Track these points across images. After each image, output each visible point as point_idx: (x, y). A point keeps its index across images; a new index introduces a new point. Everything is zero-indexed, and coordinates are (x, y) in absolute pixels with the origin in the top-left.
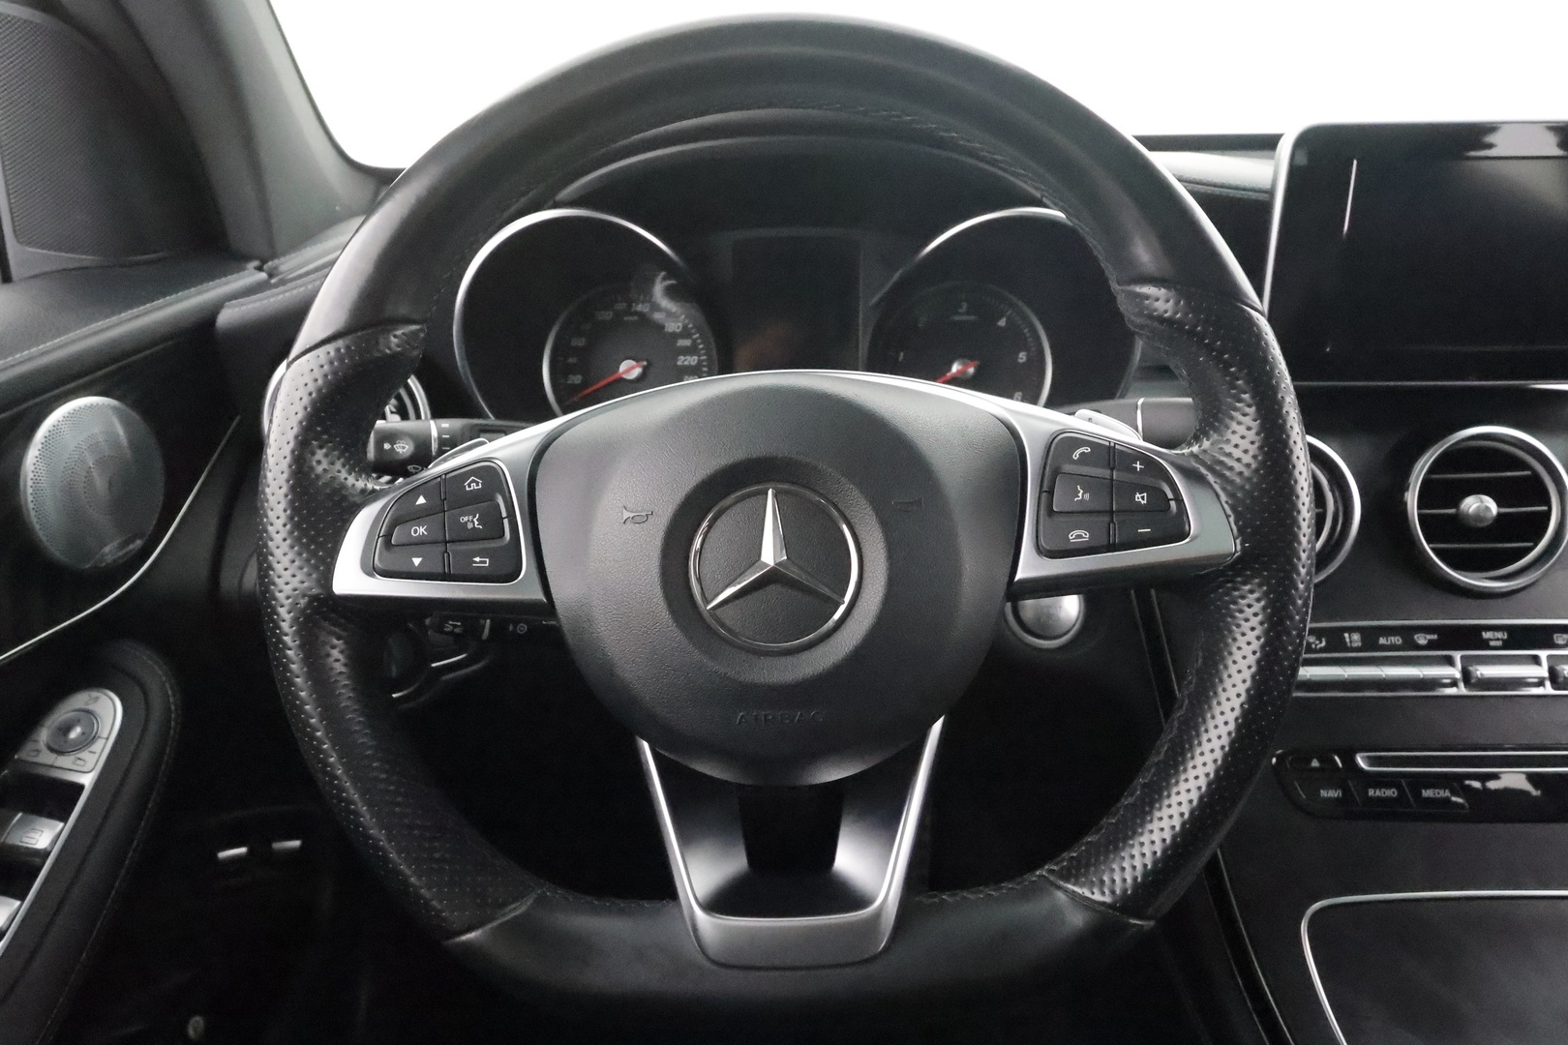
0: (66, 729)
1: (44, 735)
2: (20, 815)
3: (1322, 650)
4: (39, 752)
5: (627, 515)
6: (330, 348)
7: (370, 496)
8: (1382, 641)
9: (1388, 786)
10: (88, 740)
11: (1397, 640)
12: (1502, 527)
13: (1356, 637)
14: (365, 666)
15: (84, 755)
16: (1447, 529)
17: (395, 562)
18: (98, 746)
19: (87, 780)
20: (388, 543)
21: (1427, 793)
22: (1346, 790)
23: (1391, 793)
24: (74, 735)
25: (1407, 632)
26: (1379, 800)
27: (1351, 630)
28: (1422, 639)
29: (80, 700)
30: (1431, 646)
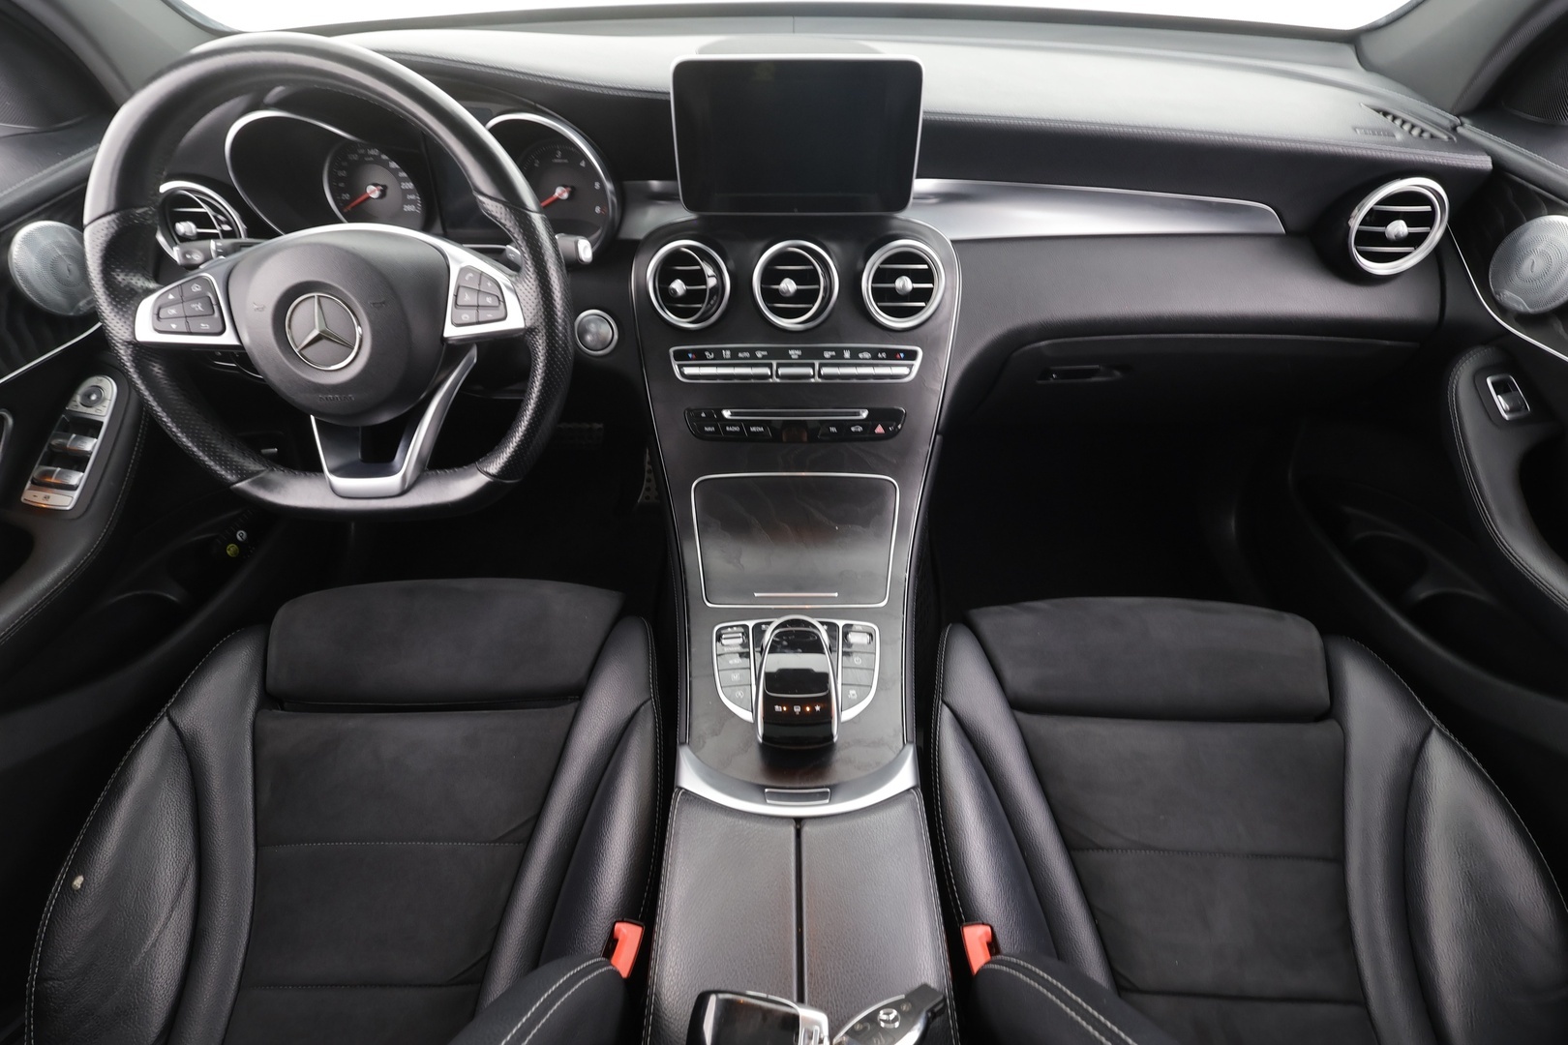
0: (87, 396)
1: (78, 398)
2: (74, 436)
3: (712, 359)
4: (77, 404)
5: (256, 307)
6: (105, 220)
7: (148, 292)
8: (740, 355)
9: (735, 426)
10: (100, 399)
11: (747, 355)
12: (798, 296)
13: (728, 353)
14: (171, 372)
15: (100, 408)
16: (772, 296)
17: (162, 326)
18: (107, 403)
19: (106, 421)
20: (158, 318)
21: (753, 429)
22: (717, 428)
23: (737, 429)
24: (94, 397)
25: (752, 351)
26: (731, 432)
27: (725, 349)
28: (759, 354)
29: (93, 381)
30: (764, 357)
